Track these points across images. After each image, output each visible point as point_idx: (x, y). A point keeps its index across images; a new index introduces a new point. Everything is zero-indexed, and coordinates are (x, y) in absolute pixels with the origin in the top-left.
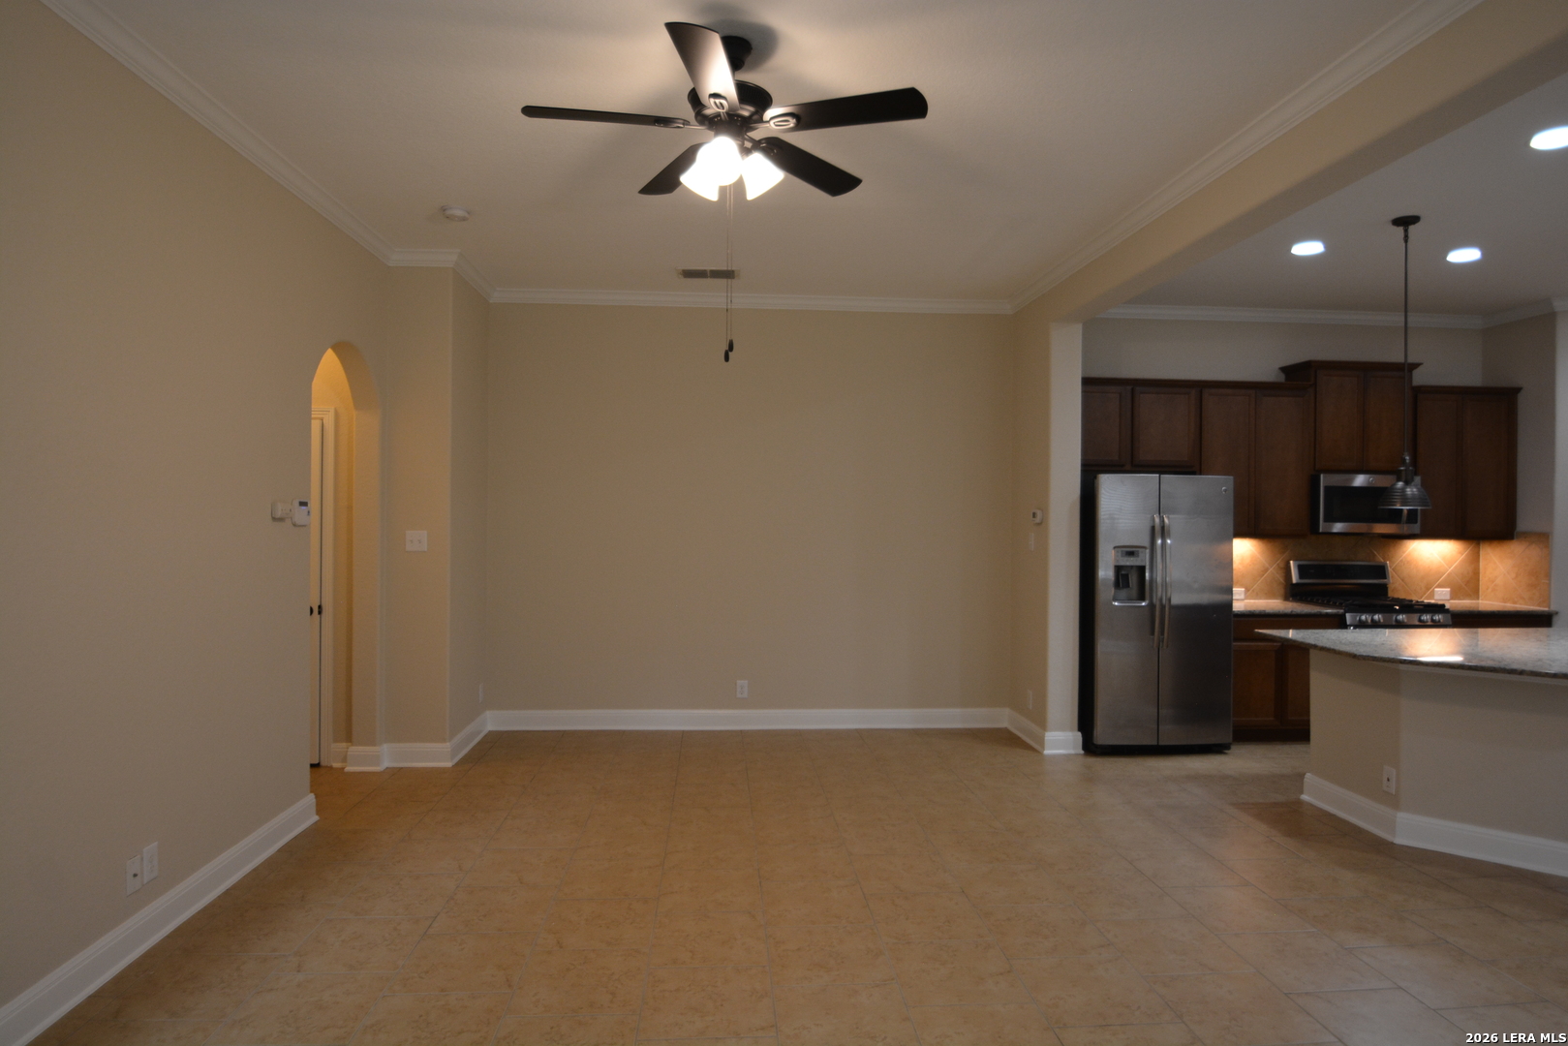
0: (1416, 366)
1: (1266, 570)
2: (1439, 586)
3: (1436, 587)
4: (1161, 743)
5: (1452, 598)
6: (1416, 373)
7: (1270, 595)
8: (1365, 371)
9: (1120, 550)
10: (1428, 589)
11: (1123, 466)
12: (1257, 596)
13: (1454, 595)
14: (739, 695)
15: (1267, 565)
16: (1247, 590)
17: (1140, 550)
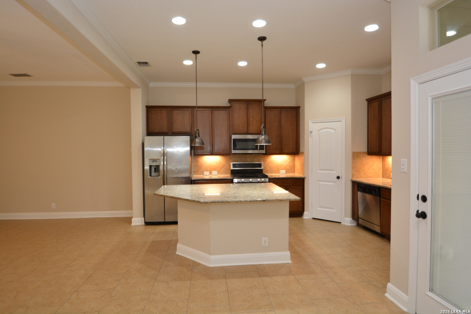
0: (265, 100)
1: (225, 165)
2: (282, 169)
3: (281, 170)
4: (165, 221)
5: (286, 173)
6: (265, 102)
7: (226, 173)
8: (248, 102)
9: (151, 160)
10: (278, 170)
11: (168, 133)
12: (222, 174)
13: (287, 172)
14: (52, 208)
15: (225, 164)
16: (218, 172)
17: (158, 160)
